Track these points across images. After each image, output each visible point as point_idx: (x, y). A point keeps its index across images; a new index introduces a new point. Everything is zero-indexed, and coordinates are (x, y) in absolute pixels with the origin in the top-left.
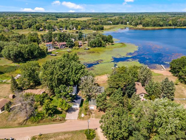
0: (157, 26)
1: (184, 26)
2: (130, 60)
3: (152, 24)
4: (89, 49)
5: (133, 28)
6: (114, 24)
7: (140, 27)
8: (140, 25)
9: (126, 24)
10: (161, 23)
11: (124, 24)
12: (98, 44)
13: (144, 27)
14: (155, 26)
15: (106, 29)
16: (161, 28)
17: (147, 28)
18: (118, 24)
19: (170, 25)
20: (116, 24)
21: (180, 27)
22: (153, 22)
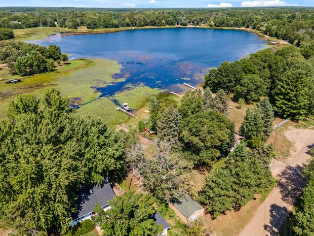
0: (110, 27)
1: (145, 26)
2: (131, 86)
3: (102, 23)
4: (19, 81)
5: (73, 32)
6: (30, 27)
7: (84, 29)
8: (81, 27)
9: (54, 26)
10: (116, 22)
11: (50, 26)
12: (38, 66)
13: (90, 30)
14: (107, 27)
15: (19, 37)
16: (116, 29)
17: (95, 30)
18: (36, 26)
19: (128, 25)
20: (33, 27)
21: (141, 28)
22: (102, 20)
